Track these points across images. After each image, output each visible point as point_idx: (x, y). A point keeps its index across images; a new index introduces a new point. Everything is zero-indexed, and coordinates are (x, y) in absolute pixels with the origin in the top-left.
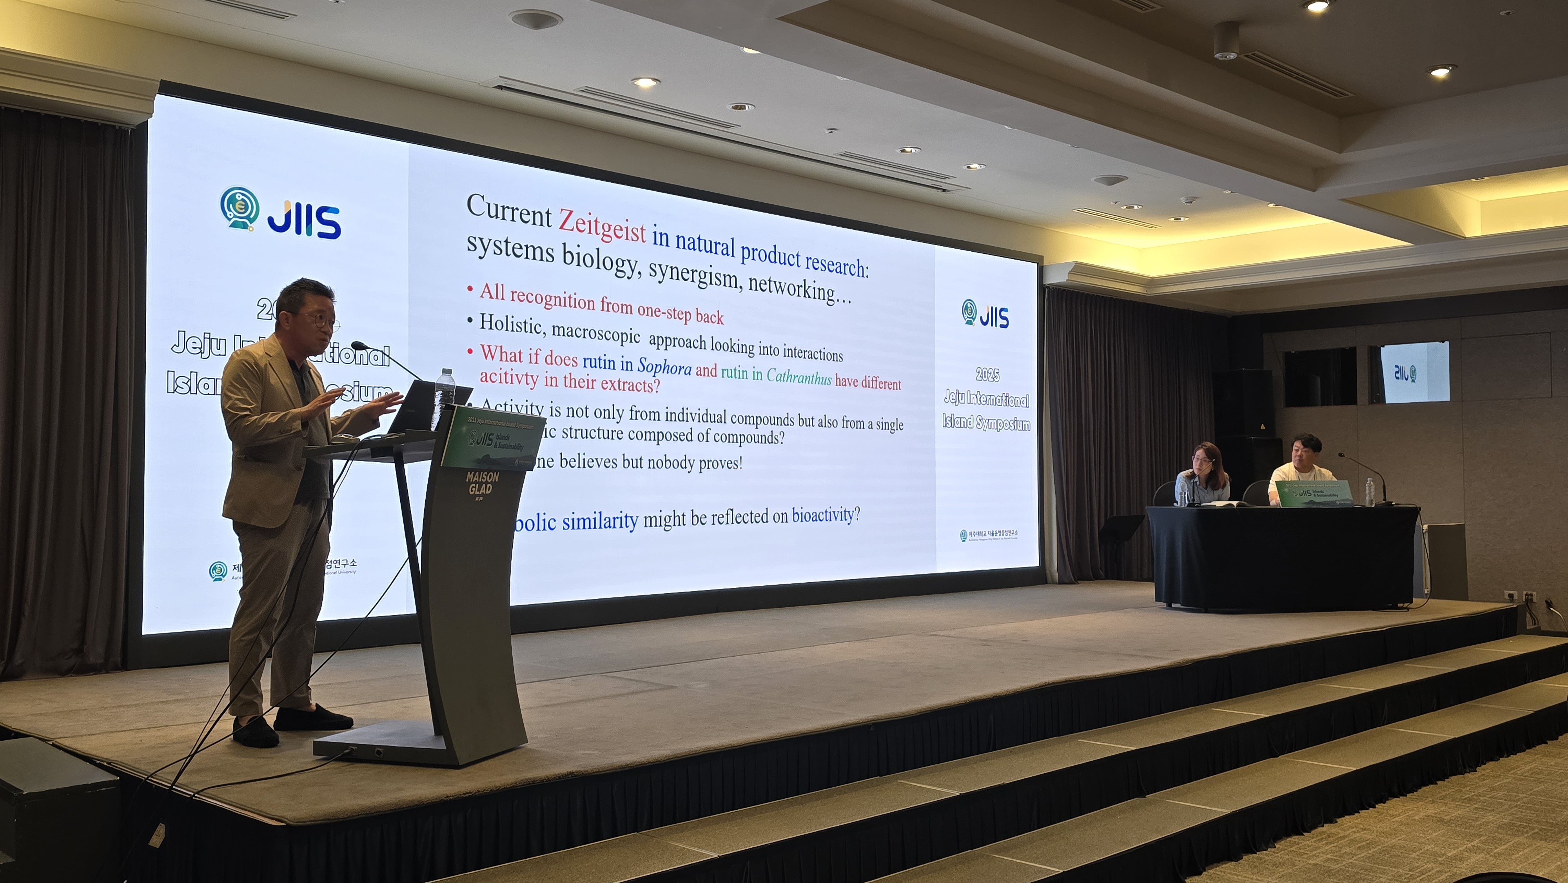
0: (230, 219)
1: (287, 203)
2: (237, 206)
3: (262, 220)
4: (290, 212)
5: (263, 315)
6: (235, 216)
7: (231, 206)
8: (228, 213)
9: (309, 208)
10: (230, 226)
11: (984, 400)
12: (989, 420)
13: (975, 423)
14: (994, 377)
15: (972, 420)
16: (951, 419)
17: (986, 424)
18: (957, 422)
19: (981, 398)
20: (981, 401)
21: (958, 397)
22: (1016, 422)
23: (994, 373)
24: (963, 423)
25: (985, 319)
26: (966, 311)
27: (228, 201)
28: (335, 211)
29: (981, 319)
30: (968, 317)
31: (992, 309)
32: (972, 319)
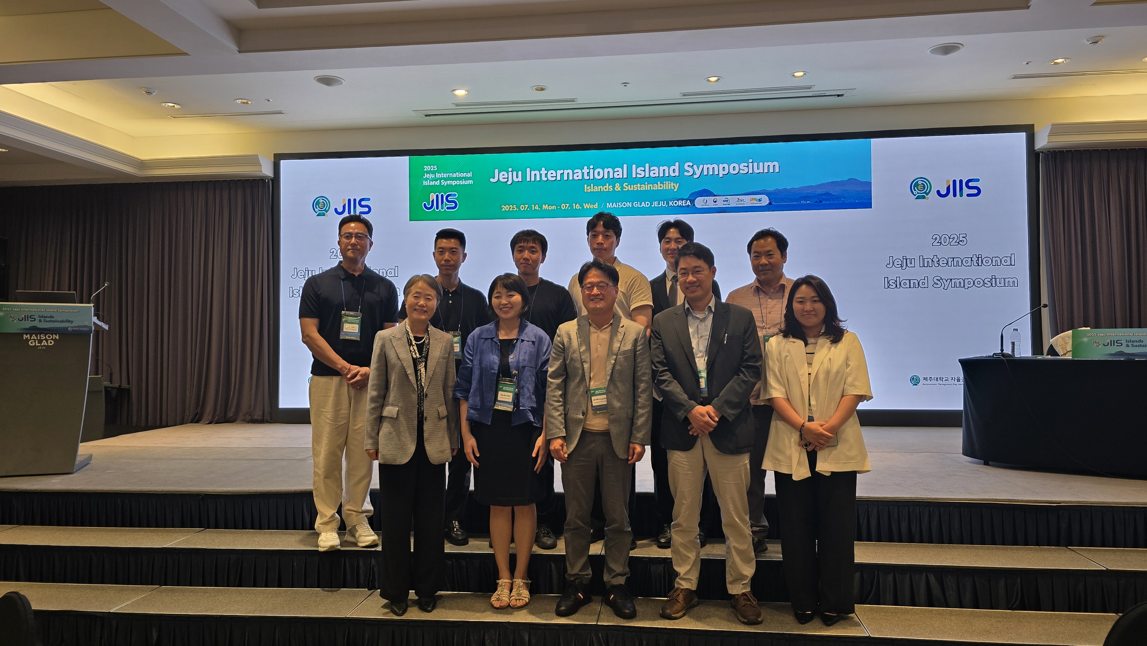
0: (316, 212)
1: (344, 200)
2: (320, 206)
3: (332, 210)
4: (345, 204)
5: (332, 257)
6: (319, 211)
7: (317, 206)
8: (316, 209)
9: (355, 200)
10: (317, 216)
11: (943, 262)
12: (951, 279)
13: (931, 283)
14: (958, 241)
15: (926, 281)
16: (897, 281)
17: (947, 284)
18: (905, 284)
19: (939, 261)
20: (939, 264)
21: (905, 262)
22: (994, 279)
23: (958, 238)
24: (913, 284)
25: (943, 192)
26: (916, 188)
27: (316, 204)
28: (369, 199)
29: (938, 192)
30: (918, 193)
31: (954, 182)
32: (924, 194)
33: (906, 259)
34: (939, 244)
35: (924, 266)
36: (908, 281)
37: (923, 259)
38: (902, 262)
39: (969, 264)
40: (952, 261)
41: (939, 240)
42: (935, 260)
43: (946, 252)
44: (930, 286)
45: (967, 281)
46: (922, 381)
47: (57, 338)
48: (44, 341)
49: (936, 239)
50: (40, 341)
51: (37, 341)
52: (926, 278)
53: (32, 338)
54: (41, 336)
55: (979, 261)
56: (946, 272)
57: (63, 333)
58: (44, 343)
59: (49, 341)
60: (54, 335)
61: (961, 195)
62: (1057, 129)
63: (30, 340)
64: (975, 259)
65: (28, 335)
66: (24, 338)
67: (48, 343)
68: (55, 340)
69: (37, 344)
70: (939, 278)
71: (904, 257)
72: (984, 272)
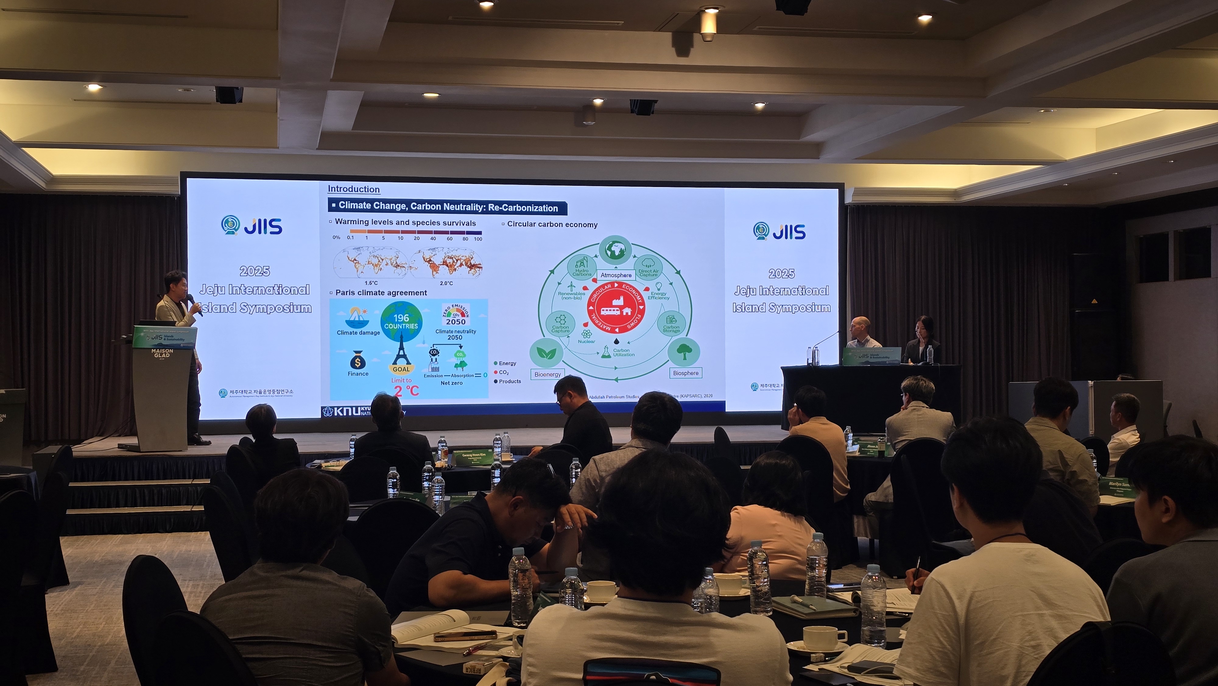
0: (226, 231)
1: (254, 220)
2: (229, 224)
4: (255, 224)
6: (228, 229)
7: (226, 224)
8: (225, 228)
9: (265, 220)
11: (777, 292)
12: (782, 306)
13: (768, 308)
14: (788, 275)
15: (764, 307)
16: (742, 306)
17: (779, 309)
18: (748, 308)
19: (774, 290)
20: (774, 293)
21: (749, 291)
22: (813, 306)
23: (788, 272)
24: (756, 309)
25: (778, 235)
26: (758, 230)
27: (225, 222)
28: (279, 220)
29: (774, 235)
30: (759, 235)
31: (786, 226)
32: (764, 236)
33: (750, 289)
34: (774, 277)
35: (763, 295)
36: (750, 307)
37: (763, 289)
38: (747, 291)
39: (796, 293)
40: (782, 292)
41: (774, 274)
42: (771, 289)
43: (779, 283)
44: (767, 310)
45: (794, 307)
46: (760, 388)
47: (172, 352)
48: (164, 354)
49: (772, 272)
50: (161, 354)
51: (159, 354)
52: (764, 304)
53: (157, 352)
54: (163, 350)
55: (803, 291)
56: (780, 300)
57: (176, 348)
58: (164, 356)
59: (167, 354)
60: (170, 350)
61: (791, 238)
62: (858, 192)
63: (156, 353)
64: (800, 289)
65: (155, 350)
66: (152, 352)
67: (166, 356)
68: (170, 353)
69: (159, 357)
70: (774, 305)
71: (748, 287)
72: (807, 300)
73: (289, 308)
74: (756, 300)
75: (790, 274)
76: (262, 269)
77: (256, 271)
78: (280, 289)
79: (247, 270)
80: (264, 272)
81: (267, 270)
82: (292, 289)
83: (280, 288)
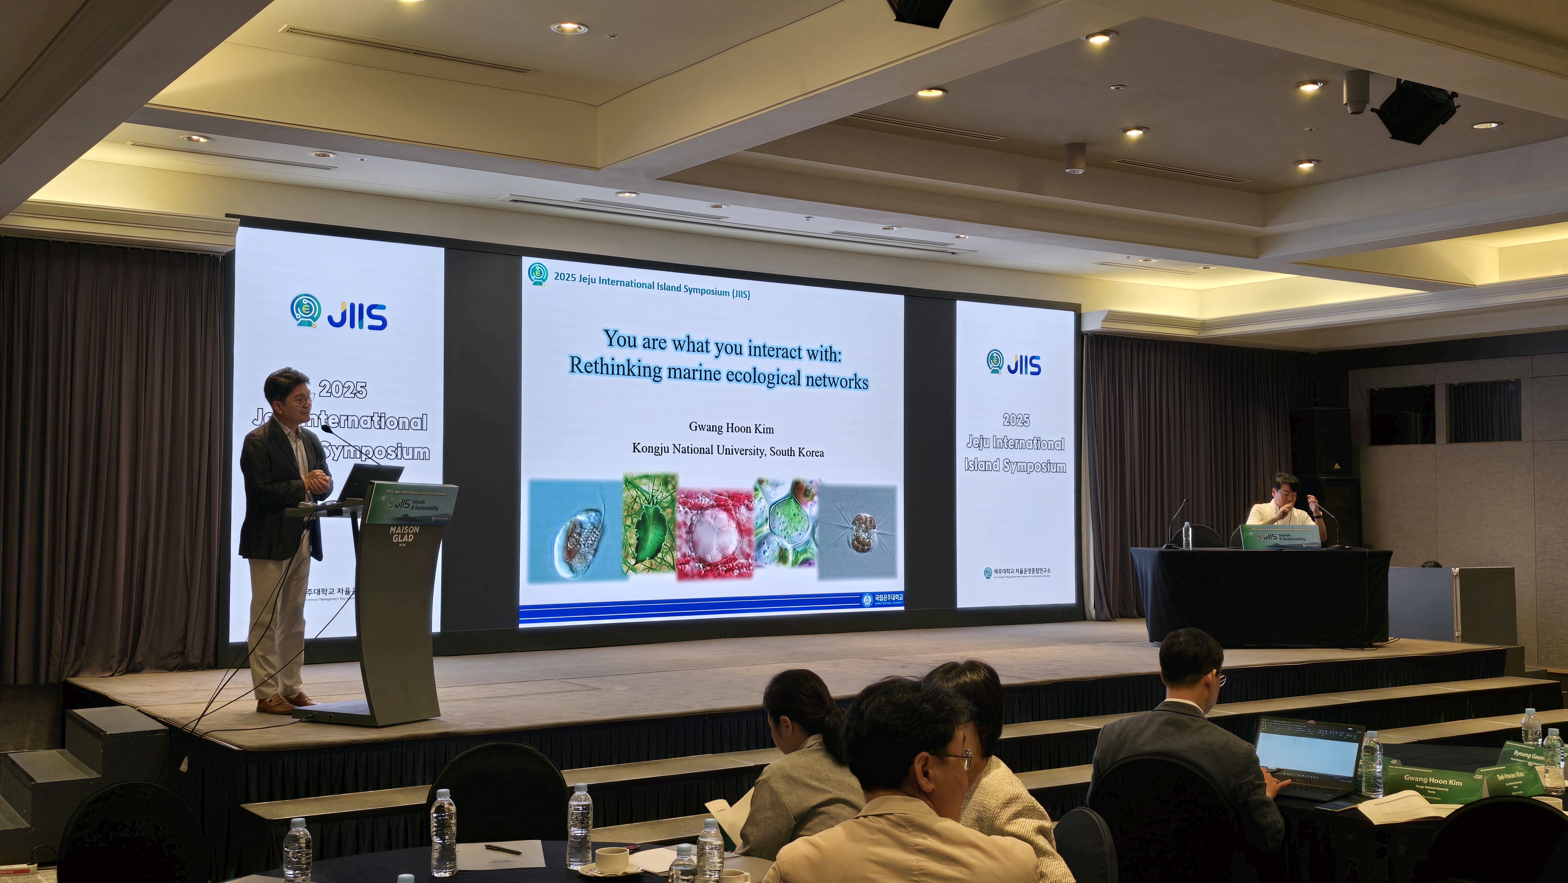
0: (298, 320)
1: (343, 304)
2: (304, 309)
3: (323, 319)
4: (345, 311)
7: (299, 309)
8: (297, 315)
9: (361, 306)
11: (1012, 444)
12: (1017, 463)
13: (1002, 466)
14: (1023, 422)
15: (998, 464)
16: (974, 462)
17: (1014, 467)
18: (981, 466)
19: (1008, 442)
20: (1008, 445)
21: (981, 443)
22: (1049, 464)
23: (1023, 418)
24: (987, 467)
25: (1013, 368)
26: (991, 360)
27: (296, 306)
28: (383, 307)
29: (1008, 368)
30: (993, 366)
31: (1022, 358)
32: (998, 368)
33: (983, 439)
34: (1008, 424)
35: (996, 448)
36: (983, 463)
37: (996, 439)
38: (980, 442)
39: (1031, 447)
40: (1017, 444)
41: (1010, 420)
42: (1005, 441)
43: (1014, 432)
44: (1001, 469)
45: (1029, 464)
46: (994, 574)
49: (1006, 418)
52: (998, 460)
55: (1038, 444)
56: (1015, 455)
64: (1035, 441)
70: (1008, 461)
71: (981, 437)
72: (1041, 456)
73: (396, 452)
74: (989, 454)
75: (1025, 421)
76: (355, 387)
77: (345, 390)
78: (380, 421)
79: (331, 387)
80: (358, 391)
81: (362, 389)
82: (401, 421)
83: (383, 419)
